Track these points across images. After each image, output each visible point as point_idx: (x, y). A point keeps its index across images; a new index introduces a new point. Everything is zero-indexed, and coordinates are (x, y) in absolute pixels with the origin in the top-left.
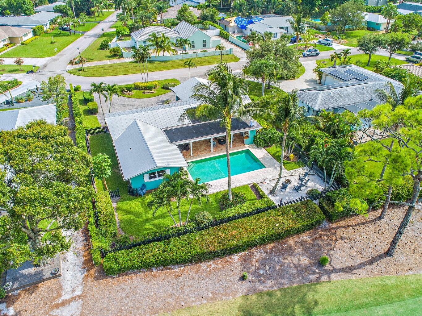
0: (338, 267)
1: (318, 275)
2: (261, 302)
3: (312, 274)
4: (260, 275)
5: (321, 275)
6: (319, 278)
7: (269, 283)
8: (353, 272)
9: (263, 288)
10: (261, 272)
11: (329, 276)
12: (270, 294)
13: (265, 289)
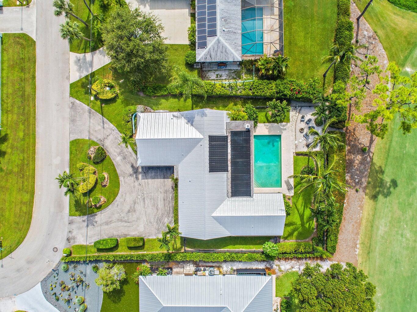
0: (368, 145)
1: (368, 157)
2: (371, 188)
3: (367, 158)
4: (358, 182)
5: (369, 155)
6: (370, 157)
7: (363, 180)
8: (373, 139)
9: (365, 184)
10: (357, 181)
11: (371, 152)
12: (369, 183)
13: (366, 183)
